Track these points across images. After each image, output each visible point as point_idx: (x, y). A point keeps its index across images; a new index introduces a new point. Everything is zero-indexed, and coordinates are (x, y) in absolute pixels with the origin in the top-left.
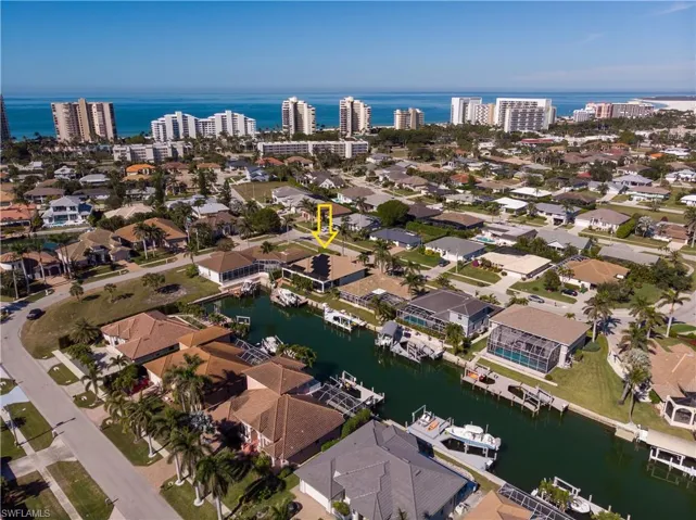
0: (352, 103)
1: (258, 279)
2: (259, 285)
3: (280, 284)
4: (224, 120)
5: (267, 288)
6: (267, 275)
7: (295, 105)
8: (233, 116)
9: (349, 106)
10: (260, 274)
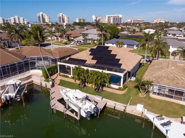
0: (62, 15)
1: (29, 77)
2: (31, 84)
3: (57, 81)
4: (15, 19)
5: (41, 86)
6: (40, 72)
7: (42, 15)
8: (18, 18)
9: (61, 16)
10: (32, 72)
